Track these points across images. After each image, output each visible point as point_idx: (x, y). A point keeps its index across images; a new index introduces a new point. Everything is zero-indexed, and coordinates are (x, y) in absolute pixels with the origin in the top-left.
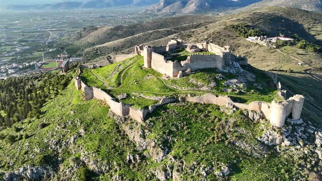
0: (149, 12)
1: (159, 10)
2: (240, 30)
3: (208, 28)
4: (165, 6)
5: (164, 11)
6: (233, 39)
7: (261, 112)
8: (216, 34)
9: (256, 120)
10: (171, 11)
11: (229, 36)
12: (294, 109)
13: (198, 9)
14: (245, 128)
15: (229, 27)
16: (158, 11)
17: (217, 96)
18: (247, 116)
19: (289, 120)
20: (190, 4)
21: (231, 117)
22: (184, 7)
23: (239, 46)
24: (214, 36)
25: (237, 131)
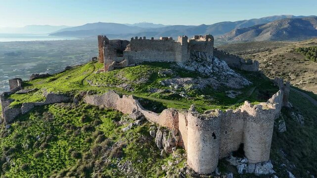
0: (219, 40)
1: (230, 39)
2: (310, 54)
3: (271, 52)
4: (237, 35)
5: (235, 39)
6: (300, 63)
7: (178, 134)
8: (278, 56)
9: (165, 148)
10: (243, 40)
11: (295, 59)
12: (247, 136)
13: (273, 38)
14: (135, 161)
15: (296, 50)
16: (228, 40)
17: (121, 97)
18: (151, 138)
19: (233, 161)
20: (265, 33)
21: (123, 136)
22: (257, 35)
23: (305, 72)
24: (275, 59)
25: (115, 166)
